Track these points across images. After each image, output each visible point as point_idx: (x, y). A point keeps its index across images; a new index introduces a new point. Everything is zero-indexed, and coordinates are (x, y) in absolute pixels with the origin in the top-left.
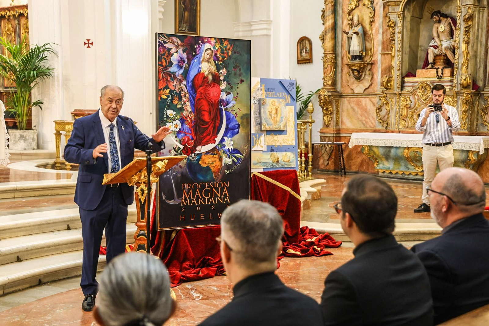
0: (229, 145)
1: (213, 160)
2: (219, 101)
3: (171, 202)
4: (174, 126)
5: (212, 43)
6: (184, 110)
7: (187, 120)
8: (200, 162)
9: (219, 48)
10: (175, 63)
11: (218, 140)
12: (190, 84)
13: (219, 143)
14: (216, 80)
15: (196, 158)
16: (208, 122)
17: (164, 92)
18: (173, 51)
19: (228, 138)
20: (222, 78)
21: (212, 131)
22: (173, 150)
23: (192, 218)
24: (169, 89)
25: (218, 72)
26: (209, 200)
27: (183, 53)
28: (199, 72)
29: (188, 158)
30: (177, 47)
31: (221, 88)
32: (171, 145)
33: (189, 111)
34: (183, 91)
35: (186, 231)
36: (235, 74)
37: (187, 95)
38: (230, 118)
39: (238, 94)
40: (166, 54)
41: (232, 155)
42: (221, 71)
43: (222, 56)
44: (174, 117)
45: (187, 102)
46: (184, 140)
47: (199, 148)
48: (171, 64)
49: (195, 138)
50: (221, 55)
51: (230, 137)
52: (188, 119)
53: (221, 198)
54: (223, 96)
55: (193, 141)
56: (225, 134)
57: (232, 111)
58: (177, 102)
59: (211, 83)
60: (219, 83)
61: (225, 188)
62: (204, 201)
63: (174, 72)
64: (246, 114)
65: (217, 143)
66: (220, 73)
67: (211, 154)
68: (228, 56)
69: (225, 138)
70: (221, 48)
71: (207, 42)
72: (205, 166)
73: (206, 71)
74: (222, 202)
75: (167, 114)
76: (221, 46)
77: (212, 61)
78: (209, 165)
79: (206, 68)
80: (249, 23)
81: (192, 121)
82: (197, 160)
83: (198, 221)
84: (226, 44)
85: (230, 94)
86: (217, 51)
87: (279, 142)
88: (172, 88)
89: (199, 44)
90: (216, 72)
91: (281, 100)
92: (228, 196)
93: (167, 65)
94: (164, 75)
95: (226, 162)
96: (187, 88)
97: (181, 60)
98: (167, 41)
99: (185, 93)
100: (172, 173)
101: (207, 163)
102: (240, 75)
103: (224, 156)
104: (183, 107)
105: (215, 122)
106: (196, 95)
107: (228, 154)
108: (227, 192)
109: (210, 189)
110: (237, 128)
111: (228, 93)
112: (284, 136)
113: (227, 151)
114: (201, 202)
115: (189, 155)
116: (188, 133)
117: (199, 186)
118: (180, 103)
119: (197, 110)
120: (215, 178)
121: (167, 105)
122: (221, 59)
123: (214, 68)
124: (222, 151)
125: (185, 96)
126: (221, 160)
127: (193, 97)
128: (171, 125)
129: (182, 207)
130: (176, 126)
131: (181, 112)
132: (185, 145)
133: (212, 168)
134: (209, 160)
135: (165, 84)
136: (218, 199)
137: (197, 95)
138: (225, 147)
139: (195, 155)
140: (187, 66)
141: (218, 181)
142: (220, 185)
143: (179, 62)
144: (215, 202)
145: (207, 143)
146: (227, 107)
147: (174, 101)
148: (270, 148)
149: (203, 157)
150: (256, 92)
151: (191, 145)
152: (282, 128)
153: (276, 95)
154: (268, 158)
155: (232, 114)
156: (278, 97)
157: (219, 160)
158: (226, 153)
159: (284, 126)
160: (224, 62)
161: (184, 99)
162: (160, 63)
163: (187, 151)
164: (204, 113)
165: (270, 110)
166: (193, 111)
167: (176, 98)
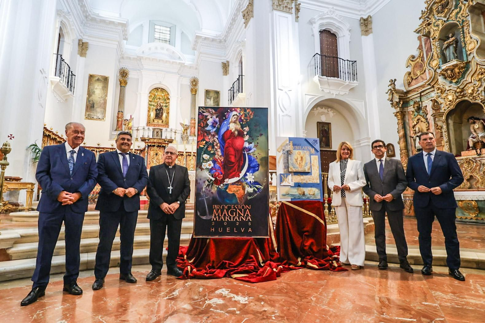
0: (251, 179)
1: (237, 189)
2: (242, 148)
3: (204, 218)
4: (208, 165)
5: (238, 111)
6: (216, 154)
8: (227, 190)
9: (243, 114)
10: (210, 124)
11: (242, 175)
12: (221, 137)
13: (243, 177)
14: (241, 134)
15: (224, 187)
16: (233, 163)
17: (202, 143)
18: (209, 117)
20: (245, 133)
21: (237, 168)
22: (207, 181)
23: (220, 230)
24: (205, 140)
26: (234, 218)
27: (216, 118)
28: (228, 130)
29: (218, 187)
30: (212, 114)
31: (244, 139)
32: (205, 178)
34: (215, 142)
35: (214, 239)
36: (256, 130)
37: (219, 145)
38: (251, 160)
39: (258, 143)
40: (204, 119)
41: (253, 186)
42: (245, 129)
43: (245, 119)
44: (208, 159)
45: (218, 149)
46: (215, 174)
47: (226, 180)
48: (207, 125)
49: (223, 173)
51: (251, 173)
52: (219, 161)
53: (243, 217)
54: (246, 145)
55: (222, 175)
56: (248, 171)
57: (253, 155)
58: (210, 149)
59: (237, 137)
60: (243, 136)
61: (248, 210)
62: (230, 218)
63: (209, 130)
64: (265, 157)
65: (241, 177)
67: (236, 185)
68: (250, 119)
69: (247, 173)
70: (245, 114)
71: (234, 111)
72: (231, 193)
73: (233, 129)
74: (245, 220)
75: (203, 157)
77: (238, 122)
79: (233, 127)
81: (221, 162)
82: (225, 189)
83: (224, 233)
84: (248, 111)
85: (252, 143)
86: (242, 116)
87: (305, 180)
88: (208, 140)
89: (228, 112)
90: (241, 129)
91: (305, 151)
92: (250, 215)
93: (204, 126)
94: (201, 132)
95: (248, 191)
97: (215, 123)
98: (205, 111)
100: (205, 197)
101: (233, 191)
102: (260, 131)
103: (246, 186)
105: (239, 163)
107: (250, 185)
108: (249, 213)
109: (235, 210)
110: (257, 167)
111: (250, 143)
112: (310, 176)
113: (249, 183)
114: (227, 219)
115: (219, 185)
116: (219, 170)
117: (226, 207)
118: (213, 150)
119: (225, 154)
120: (239, 202)
121: (204, 151)
122: (245, 120)
123: (239, 127)
124: (245, 183)
125: (217, 145)
126: (244, 189)
127: (222, 145)
128: (206, 164)
129: (212, 221)
130: (210, 165)
131: (213, 156)
132: (216, 178)
133: (236, 195)
134: (235, 189)
135: (202, 138)
136: (241, 218)
138: (247, 180)
139: (223, 185)
140: (219, 126)
141: (241, 204)
142: (243, 207)
143: (213, 124)
144: (239, 219)
145: (233, 177)
146: (249, 152)
147: (208, 149)
148: (298, 185)
149: (230, 186)
150: (285, 146)
151: (220, 178)
152: (307, 171)
153: (302, 148)
154: (295, 192)
155: (253, 157)
156: (304, 150)
157: (243, 189)
158: (248, 184)
159: (309, 169)
160: (247, 122)
161: (216, 147)
162: (199, 125)
163: (217, 182)
164: (231, 156)
165: (296, 158)
166: (223, 155)
167: (211, 146)
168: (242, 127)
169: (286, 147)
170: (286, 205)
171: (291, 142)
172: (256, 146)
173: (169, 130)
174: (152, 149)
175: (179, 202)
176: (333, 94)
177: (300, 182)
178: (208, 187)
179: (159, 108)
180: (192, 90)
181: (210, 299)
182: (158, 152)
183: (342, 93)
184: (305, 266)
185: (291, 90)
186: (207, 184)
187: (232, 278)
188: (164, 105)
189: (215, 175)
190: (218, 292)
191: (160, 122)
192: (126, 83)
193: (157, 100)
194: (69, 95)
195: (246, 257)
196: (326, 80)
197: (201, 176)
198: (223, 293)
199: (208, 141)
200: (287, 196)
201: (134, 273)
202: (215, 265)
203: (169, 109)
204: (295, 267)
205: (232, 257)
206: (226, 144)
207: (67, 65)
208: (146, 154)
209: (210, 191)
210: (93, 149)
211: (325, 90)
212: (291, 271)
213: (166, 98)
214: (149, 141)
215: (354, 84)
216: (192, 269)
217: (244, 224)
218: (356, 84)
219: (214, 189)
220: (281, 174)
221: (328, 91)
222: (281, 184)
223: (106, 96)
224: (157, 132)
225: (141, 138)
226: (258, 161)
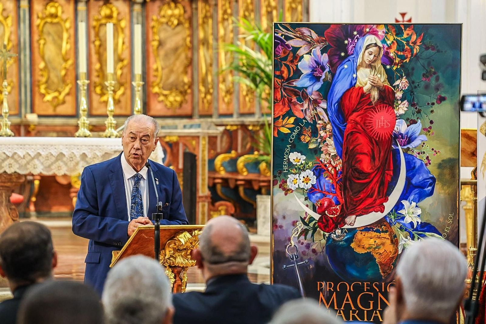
0: (413, 215)
1: (378, 241)
2: (391, 136)
4: (302, 179)
5: (380, 33)
6: (322, 152)
7: (328, 170)
8: (352, 245)
9: (393, 42)
10: (306, 71)
11: (389, 205)
12: (334, 106)
13: (392, 211)
14: (387, 98)
15: (344, 236)
16: (369, 174)
17: (284, 123)
18: (302, 52)
19: (411, 203)
20: (399, 95)
21: (377, 189)
22: (301, 222)
24: (293, 115)
25: (391, 85)
26: (369, 313)
27: (322, 54)
28: (352, 86)
29: (329, 238)
30: (310, 44)
31: (396, 112)
32: (296, 212)
33: (332, 154)
34: (320, 119)
36: (427, 87)
37: (329, 127)
38: (415, 167)
39: (431, 122)
40: (290, 58)
41: (419, 235)
42: (397, 83)
43: (399, 56)
44: (302, 164)
45: (327, 138)
46: (321, 204)
47: (350, 219)
48: (298, 73)
49: (342, 201)
50: (397, 54)
51: (414, 200)
52: (330, 169)
54: (402, 127)
55: (338, 207)
56: (405, 196)
57: (419, 154)
59: (376, 105)
60: (393, 104)
62: (361, 315)
63: (303, 88)
64: (450, 160)
65: (387, 211)
66: (394, 87)
67: (375, 231)
68: (412, 55)
69: (404, 202)
70: (397, 41)
71: (369, 33)
72: (363, 251)
73: (366, 84)
75: (289, 159)
76: (399, 38)
77: (379, 65)
78: (371, 250)
79: (367, 79)
81: (336, 172)
82: (346, 241)
84: (408, 34)
85: (416, 123)
86: (390, 47)
88: (300, 115)
89: (352, 37)
90: (387, 84)
93: (290, 76)
94: (284, 92)
96: (327, 115)
97: (318, 67)
98: (291, 34)
99: (325, 123)
100: (297, 262)
101: (367, 246)
102: (437, 89)
104: (321, 148)
105: (383, 174)
106: (345, 126)
107: (410, 233)
109: (372, 294)
110: (430, 185)
111: (411, 122)
113: (409, 227)
114: (353, 317)
115: (331, 231)
116: (329, 192)
117: (350, 288)
118: (314, 140)
119: (347, 152)
120: (382, 274)
121: (290, 144)
122: (397, 61)
123: (382, 79)
124: (398, 226)
125: (324, 128)
127: (339, 129)
128: (298, 178)
130: (307, 179)
131: (315, 156)
132: (322, 213)
133: (376, 256)
134: (372, 241)
135: (286, 109)
137: (347, 126)
138: (403, 218)
139: (342, 232)
140: (329, 76)
141: (388, 281)
143: (314, 70)
145: (366, 211)
146: (409, 146)
147: (302, 137)
149: (359, 236)
151: (334, 214)
155: (419, 160)
157: (392, 242)
158: (406, 230)
160: (403, 66)
161: (322, 133)
162: (278, 73)
163: (327, 224)
164: (361, 157)
166: (340, 154)
167: (308, 132)
168: (391, 78)
172: (426, 130)
178: (302, 237)
186: (300, 230)
197: (285, 209)
199: (302, 117)
206: (349, 126)
209: (308, 246)
219: (320, 243)
226: (433, 170)
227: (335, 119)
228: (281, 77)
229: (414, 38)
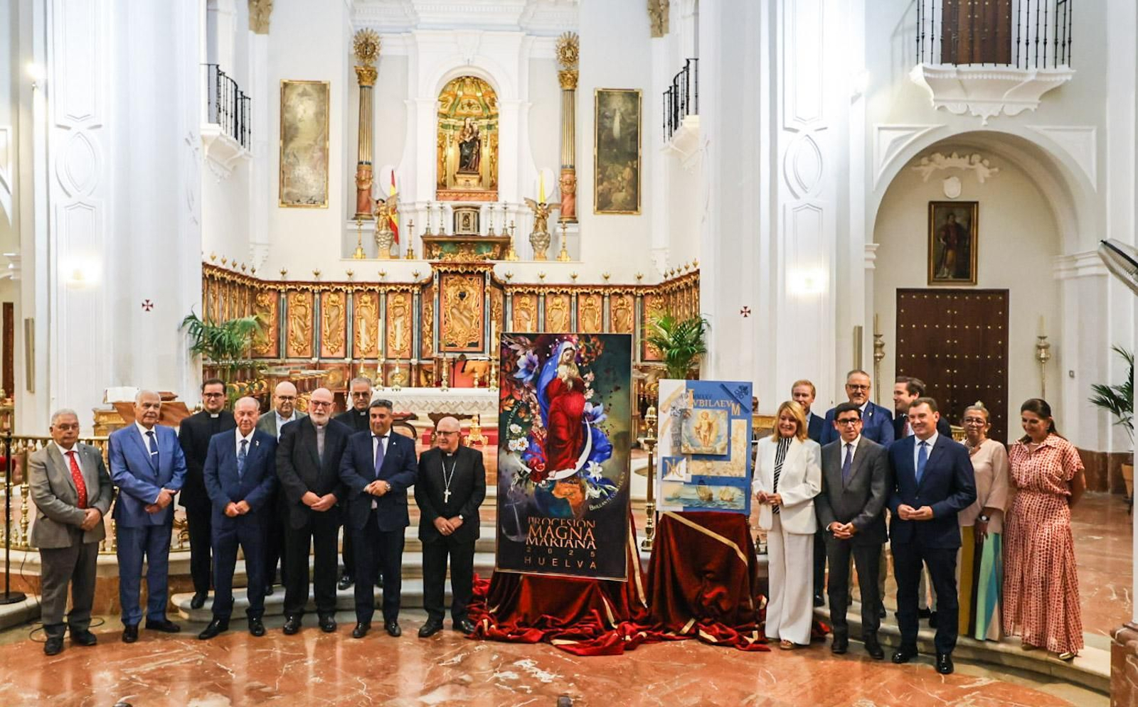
2: (581, 414)
3: (514, 539)
4: (519, 444)
8: (553, 492)
10: (522, 367)
11: (580, 464)
12: (542, 392)
14: (579, 387)
16: (565, 441)
17: (508, 403)
18: (520, 353)
20: (587, 385)
21: (571, 453)
22: (517, 474)
23: (542, 562)
24: (513, 398)
25: (582, 376)
26: (564, 542)
27: (533, 355)
28: (555, 377)
30: (526, 348)
31: (585, 397)
32: (515, 467)
35: (530, 577)
36: (607, 379)
37: (538, 406)
39: (610, 405)
40: (512, 357)
42: (586, 376)
43: (588, 357)
44: (519, 433)
47: (551, 474)
48: (517, 368)
49: (546, 460)
53: (582, 541)
54: (589, 408)
55: (544, 464)
56: (590, 458)
58: (523, 415)
59: (571, 391)
60: (583, 392)
61: (589, 530)
62: (559, 543)
64: (624, 433)
65: (578, 469)
68: (597, 356)
69: (590, 462)
73: (564, 377)
74: (584, 546)
75: (510, 429)
76: (587, 344)
77: (573, 363)
79: (565, 373)
80: (1073, 256)
81: (543, 439)
83: (548, 568)
84: (594, 342)
85: (599, 405)
86: (581, 350)
87: (716, 471)
88: (519, 398)
89: (555, 343)
90: (579, 377)
91: (719, 411)
92: (593, 539)
93: (511, 370)
94: (506, 382)
97: (530, 364)
98: (512, 341)
100: (515, 502)
102: (614, 381)
103: (588, 487)
105: (575, 442)
106: (550, 406)
108: (591, 535)
109: (566, 528)
111: (595, 405)
112: (725, 462)
113: (593, 480)
114: (553, 543)
115: (539, 481)
116: (538, 453)
117: (551, 522)
119: (550, 425)
121: (511, 418)
122: (586, 360)
123: (575, 372)
125: (535, 407)
126: (583, 490)
127: (545, 409)
128: (516, 443)
129: (527, 546)
130: (522, 444)
131: (528, 428)
132: (533, 469)
134: (567, 490)
135: (508, 394)
136: (578, 543)
138: (589, 474)
140: (538, 372)
142: (581, 524)
143: (528, 366)
144: (574, 545)
145: (563, 468)
147: (519, 414)
148: (698, 479)
149: (558, 485)
150: (676, 400)
152: (719, 452)
153: (712, 403)
154: (693, 493)
156: (717, 407)
159: (723, 449)
160: (591, 364)
161: (533, 411)
162: (503, 368)
163: (536, 476)
165: (698, 426)
166: (545, 426)
167: (523, 410)
168: (582, 372)
169: (680, 401)
170: (671, 518)
171: (691, 390)
172: (606, 411)
173: (498, 206)
174: (450, 282)
175: (461, 517)
176: (979, 116)
177: (705, 474)
178: (519, 485)
179: (467, 140)
180: (562, 76)
181: (501, 672)
182: (468, 288)
183: (1013, 110)
184: (693, 635)
185: (826, 128)
186: (517, 480)
187: (552, 644)
188: (485, 122)
189: (532, 462)
190: (517, 664)
191: (474, 180)
192: (373, 75)
193: (463, 108)
194: (241, 157)
195: (584, 611)
196: (954, 75)
197: (507, 465)
198: (525, 666)
200: (675, 501)
201: (402, 621)
202: (529, 620)
203: (496, 135)
204: (677, 635)
205: (559, 610)
206: (552, 406)
207: (232, 81)
208: (436, 296)
209: (523, 491)
210: (305, 287)
211: (948, 106)
212: (663, 643)
213: (487, 102)
214: (443, 259)
215: (1058, 78)
216: (490, 624)
217: (582, 554)
218: (1064, 78)
219: (531, 488)
220: (664, 458)
221: (961, 109)
222: (663, 477)
223: (326, 138)
224: (466, 217)
225: (422, 237)
226: (610, 440)
227: (543, 402)
228: (505, 371)
229: (598, 344)
